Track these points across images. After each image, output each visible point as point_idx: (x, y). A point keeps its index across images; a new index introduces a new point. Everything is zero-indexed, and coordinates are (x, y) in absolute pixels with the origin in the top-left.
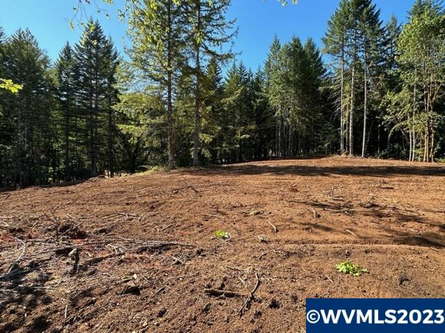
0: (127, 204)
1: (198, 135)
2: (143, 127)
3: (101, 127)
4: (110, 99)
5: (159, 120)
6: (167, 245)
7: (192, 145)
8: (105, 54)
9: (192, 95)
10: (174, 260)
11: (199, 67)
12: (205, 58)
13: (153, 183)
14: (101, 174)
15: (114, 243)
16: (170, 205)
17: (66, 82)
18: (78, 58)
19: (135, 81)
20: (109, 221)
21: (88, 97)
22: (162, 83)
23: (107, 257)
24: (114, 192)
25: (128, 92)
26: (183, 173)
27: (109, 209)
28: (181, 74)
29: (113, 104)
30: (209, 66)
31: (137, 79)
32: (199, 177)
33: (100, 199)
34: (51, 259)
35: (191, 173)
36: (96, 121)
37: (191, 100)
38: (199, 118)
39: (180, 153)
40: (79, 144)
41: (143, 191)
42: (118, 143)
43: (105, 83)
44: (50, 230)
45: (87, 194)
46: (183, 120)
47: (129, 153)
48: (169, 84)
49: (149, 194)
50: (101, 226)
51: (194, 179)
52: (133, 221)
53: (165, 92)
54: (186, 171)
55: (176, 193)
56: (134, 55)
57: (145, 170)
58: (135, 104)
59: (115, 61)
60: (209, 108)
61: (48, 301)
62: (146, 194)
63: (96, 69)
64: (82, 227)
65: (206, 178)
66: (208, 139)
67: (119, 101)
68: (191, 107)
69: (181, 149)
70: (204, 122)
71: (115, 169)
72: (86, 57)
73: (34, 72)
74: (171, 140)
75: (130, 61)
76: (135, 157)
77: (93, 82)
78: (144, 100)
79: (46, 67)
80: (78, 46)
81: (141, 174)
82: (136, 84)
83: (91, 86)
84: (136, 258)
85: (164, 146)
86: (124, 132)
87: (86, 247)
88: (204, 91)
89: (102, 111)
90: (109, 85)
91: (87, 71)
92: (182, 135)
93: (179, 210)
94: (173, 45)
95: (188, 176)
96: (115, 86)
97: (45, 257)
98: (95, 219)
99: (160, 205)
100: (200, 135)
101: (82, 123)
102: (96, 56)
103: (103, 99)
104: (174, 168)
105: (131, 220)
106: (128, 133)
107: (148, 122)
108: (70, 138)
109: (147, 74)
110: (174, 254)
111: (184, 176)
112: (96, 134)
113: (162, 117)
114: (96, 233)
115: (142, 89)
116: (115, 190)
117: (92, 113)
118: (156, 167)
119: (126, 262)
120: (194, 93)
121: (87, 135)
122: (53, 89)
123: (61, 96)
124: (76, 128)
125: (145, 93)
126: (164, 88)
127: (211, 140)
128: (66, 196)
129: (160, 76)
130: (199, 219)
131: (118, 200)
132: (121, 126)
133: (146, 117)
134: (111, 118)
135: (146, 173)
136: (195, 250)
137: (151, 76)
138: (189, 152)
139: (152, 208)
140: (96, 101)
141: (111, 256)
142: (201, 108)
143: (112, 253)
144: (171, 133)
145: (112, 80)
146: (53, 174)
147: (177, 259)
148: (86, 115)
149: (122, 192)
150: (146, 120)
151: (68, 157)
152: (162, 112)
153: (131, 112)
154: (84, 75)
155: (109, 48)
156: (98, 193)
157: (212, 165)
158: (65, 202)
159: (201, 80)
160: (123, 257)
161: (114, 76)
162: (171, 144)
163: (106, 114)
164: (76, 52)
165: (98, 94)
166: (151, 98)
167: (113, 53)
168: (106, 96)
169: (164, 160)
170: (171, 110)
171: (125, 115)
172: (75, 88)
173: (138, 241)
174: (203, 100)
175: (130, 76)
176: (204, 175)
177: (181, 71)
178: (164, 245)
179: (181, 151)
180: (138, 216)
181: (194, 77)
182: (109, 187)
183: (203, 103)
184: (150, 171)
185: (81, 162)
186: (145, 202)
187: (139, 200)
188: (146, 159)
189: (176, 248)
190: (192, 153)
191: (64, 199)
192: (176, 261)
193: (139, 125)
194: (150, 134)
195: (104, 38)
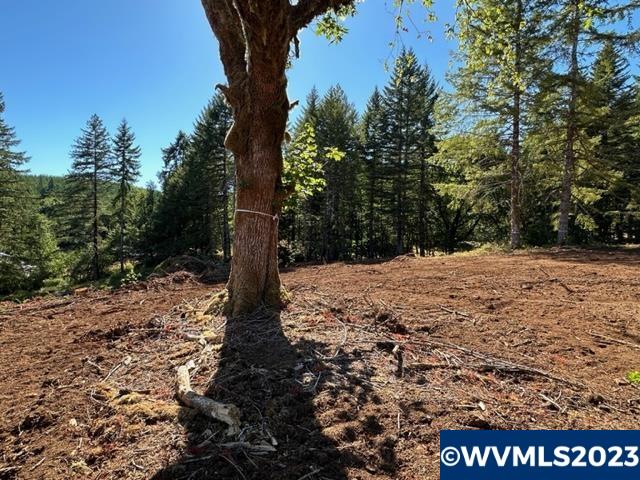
0: (452, 297)
1: (569, 191)
2: (470, 185)
3: (410, 188)
4: (423, 150)
5: (496, 171)
6: (528, 372)
7: (556, 209)
8: (418, 90)
9: (558, 122)
10: (545, 401)
11: (575, 70)
12: (589, 50)
13: (487, 269)
14: (408, 251)
15: (443, 349)
16: (520, 307)
17: (373, 136)
18: (387, 104)
19: (461, 118)
20: (431, 317)
21: (396, 152)
22: (503, 113)
23: (437, 367)
24: (429, 278)
25: (449, 136)
26: (537, 256)
27: (429, 301)
28: (538, 90)
29: (428, 157)
30: (598, 62)
31: (464, 114)
32: (572, 265)
33: (414, 285)
34: (372, 351)
35: (554, 256)
36: (405, 182)
37: (557, 130)
38: (572, 161)
39: (530, 223)
40: (385, 212)
41: (470, 280)
42: (432, 210)
43: (417, 129)
44: (367, 316)
45: (397, 276)
46: (541, 167)
47: (447, 223)
48: (515, 111)
49: (482, 285)
50: (423, 323)
51: (560, 267)
52: (464, 323)
53: (508, 125)
54: (542, 253)
55: (529, 288)
56: (460, 81)
57: (469, 248)
58: (459, 152)
59: (432, 96)
60: (596, 140)
61: (376, 400)
62: (477, 285)
63: (407, 113)
64: (400, 319)
65: (588, 267)
66: (591, 196)
67: (436, 150)
68: (556, 144)
69: (531, 216)
70: (583, 166)
71: (427, 246)
72: (396, 100)
73: (342, 132)
74: (515, 202)
75: (454, 91)
76: (454, 229)
77: (403, 130)
78: (472, 143)
79: (353, 123)
80: (387, 88)
81: (465, 254)
82: (461, 122)
83: (400, 137)
84: (478, 379)
85: (503, 211)
86: (442, 194)
87: (408, 346)
88: (587, 111)
89: (413, 167)
90: (423, 130)
91: (397, 118)
92: (536, 193)
93: (538, 318)
94: (525, 45)
95: (548, 262)
96: (432, 131)
97: (367, 347)
98: (411, 311)
99: (503, 305)
100: (574, 191)
101: (388, 186)
102: (407, 96)
103: (414, 151)
104: (519, 247)
105: (461, 320)
106: (446, 194)
107: (477, 176)
108: (375, 205)
109: (479, 103)
110: (543, 390)
111: (541, 261)
112: (405, 199)
113: (501, 166)
114: (418, 330)
115: (470, 129)
116: (431, 275)
117: (401, 171)
118: (488, 245)
119: (464, 380)
120: (563, 117)
121: (393, 200)
122: (360, 147)
123: (367, 154)
124: (382, 191)
125: (474, 134)
126: (505, 120)
127: (599, 197)
128: (373, 277)
129: (501, 103)
130: (586, 342)
131: (437, 290)
132: (437, 186)
133: (475, 168)
134: (423, 176)
135: (472, 253)
136: (587, 395)
137: (485, 106)
138: (549, 221)
139: (491, 307)
140: (406, 154)
141: (443, 367)
142: (578, 142)
143: (443, 363)
144: (516, 191)
145: (427, 124)
146: (355, 248)
147: (550, 401)
148: (394, 174)
149: (441, 279)
150: (475, 173)
151: (371, 229)
152: (502, 158)
153: (452, 165)
154: (393, 124)
155: (423, 82)
156: (409, 277)
157: (598, 244)
158: (374, 284)
159: (579, 93)
160: (459, 372)
161: (430, 117)
162: (516, 208)
163: (417, 171)
164: (385, 97)
165: (408, 145)
166: (484, 139)
167: (429, 86)
168: (419, 146)
169: (501, 235)
170: (517, 154)
171: (443, 169)
172: (382, 142)
173: (477, 355)
174: (581, 127)
175: (452, 112)
176: (581, 262)
177: (539, 86)
178: (523, 372)
179: (531, 220)
180: (470, 316)
181: (565, 91)
182: (421, 270)
183: (582, 132)
184: (478, 250)
185: (385, 235)
186: (479, 298)
187: (467, 292)
188: (471, 231)
189: (546, 381)
190: (556, 222)
191: (372, 280)
192: (548, 404)
193: (463, 181)
194: (480, 194)
195: (418, 70)
